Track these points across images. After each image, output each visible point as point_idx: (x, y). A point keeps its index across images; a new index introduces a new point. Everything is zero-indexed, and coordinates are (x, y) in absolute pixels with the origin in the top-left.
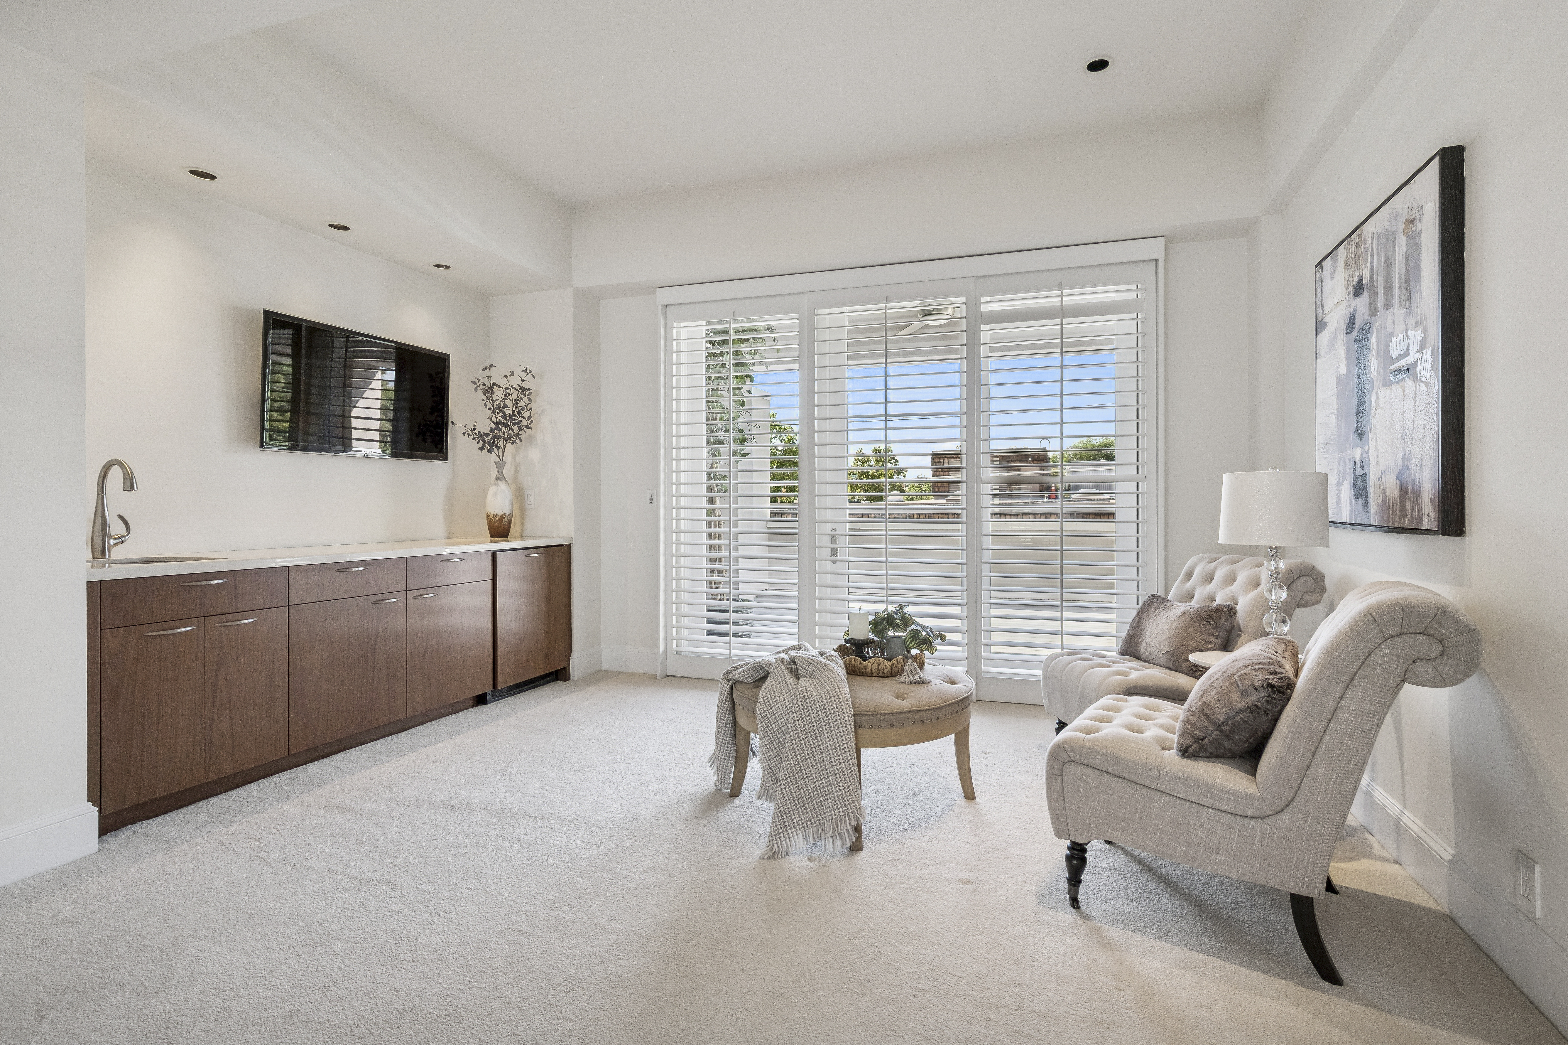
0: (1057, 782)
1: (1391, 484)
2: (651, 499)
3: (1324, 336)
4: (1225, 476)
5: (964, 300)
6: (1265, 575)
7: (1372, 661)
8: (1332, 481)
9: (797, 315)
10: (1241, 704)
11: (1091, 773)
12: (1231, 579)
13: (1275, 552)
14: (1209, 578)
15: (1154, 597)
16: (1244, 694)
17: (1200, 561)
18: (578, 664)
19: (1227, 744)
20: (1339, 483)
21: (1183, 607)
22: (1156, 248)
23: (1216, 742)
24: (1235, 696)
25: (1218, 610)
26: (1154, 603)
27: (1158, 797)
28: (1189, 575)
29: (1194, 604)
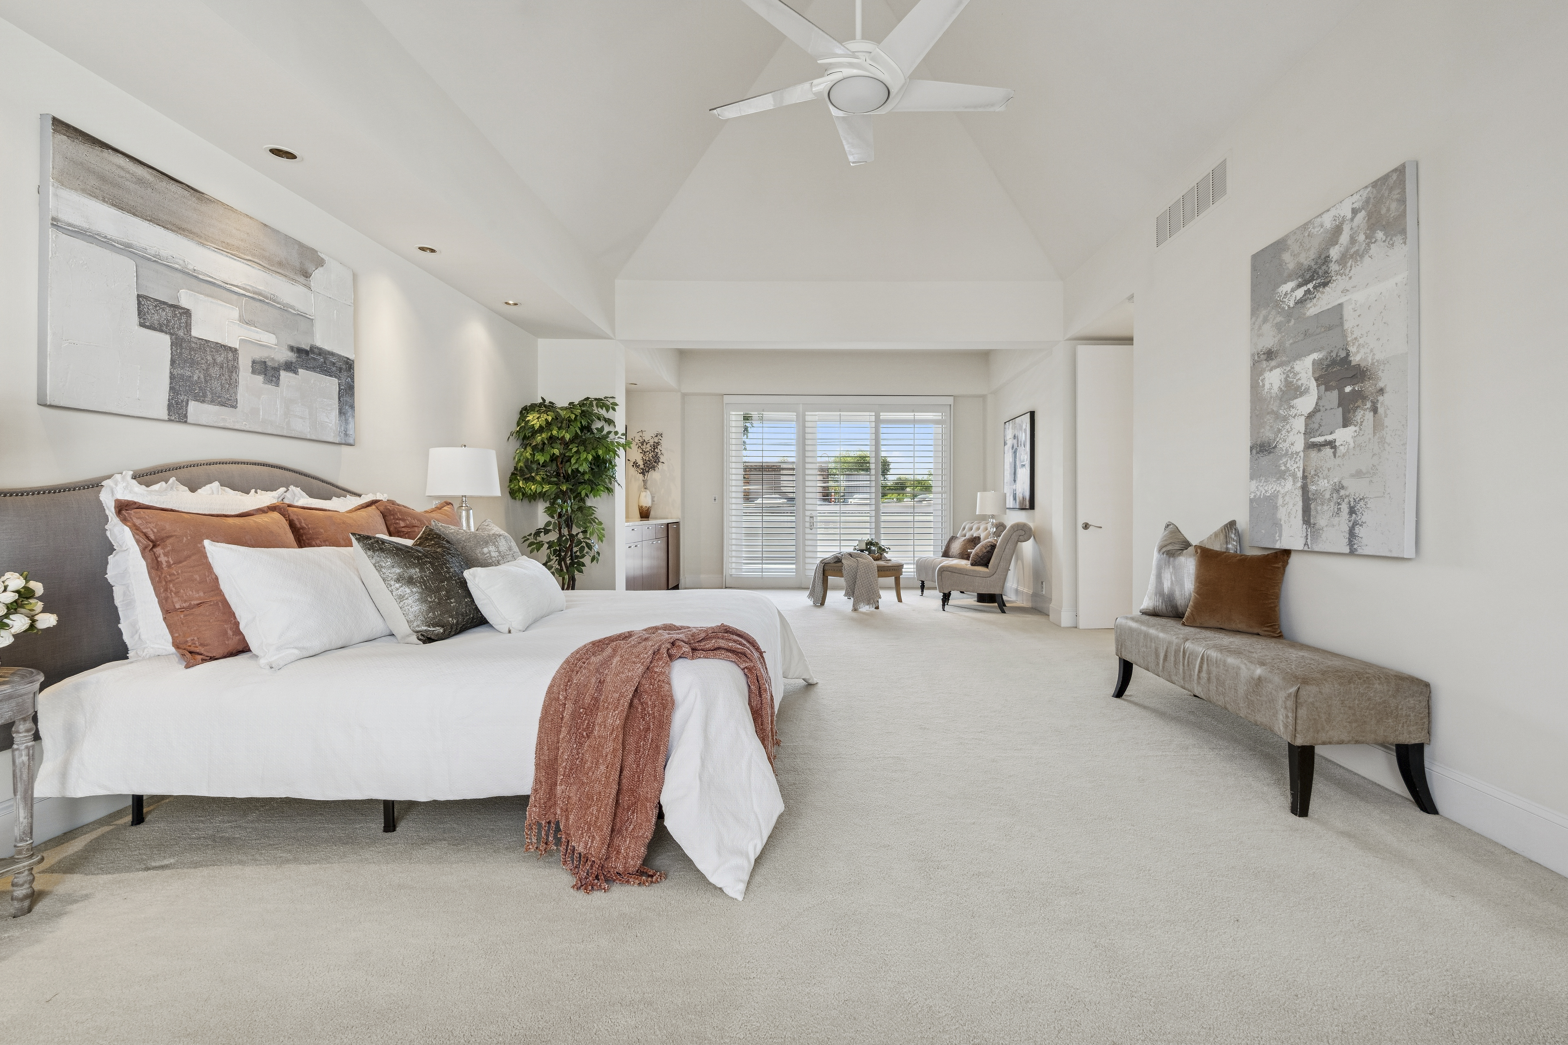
0: (940, 577)
1: (1021, 496)
2: (715, 499)
3: (1006, 447)
4: (979, 493)
5: (874, 414)
6: (989, 525)
7: (1012, 537)
8: (1008, 495)
9: (795, 414)
10: (985, 551)
11: (949, 573)
12: (978, 529)
13: (993, 517)
14: (971, 529)
15: (953, 536)
16: (986, 548)
17: (968, 523)
18: (682, 583)
19: (982, 562)
20: (1010, 496)
21: (964, 538)
22: (950, 400)
23: (979, 562)
24: (984, 549)
25: (975, 538)
26: (953, 539)
27: (966, 576)
28: (964, 528)
29: (967, 537)
